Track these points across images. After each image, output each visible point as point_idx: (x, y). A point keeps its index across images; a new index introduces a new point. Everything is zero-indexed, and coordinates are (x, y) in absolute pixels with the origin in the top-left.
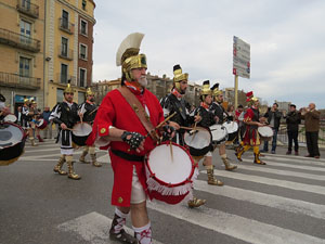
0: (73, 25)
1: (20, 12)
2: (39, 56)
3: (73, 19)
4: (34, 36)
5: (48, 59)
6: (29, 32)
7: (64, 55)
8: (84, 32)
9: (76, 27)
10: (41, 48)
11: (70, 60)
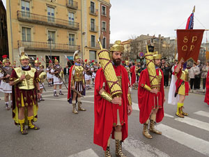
0: (97, 10)
1: (68, 7)
2: (79, 32)
3: (98, 6)
4: (75, 20)
5: (84, 34)
6: (73, 19)
7: (93, 30)
8: (104, 13)
9: (99, 11)
10: (80, 27)
11: (96, 32)
